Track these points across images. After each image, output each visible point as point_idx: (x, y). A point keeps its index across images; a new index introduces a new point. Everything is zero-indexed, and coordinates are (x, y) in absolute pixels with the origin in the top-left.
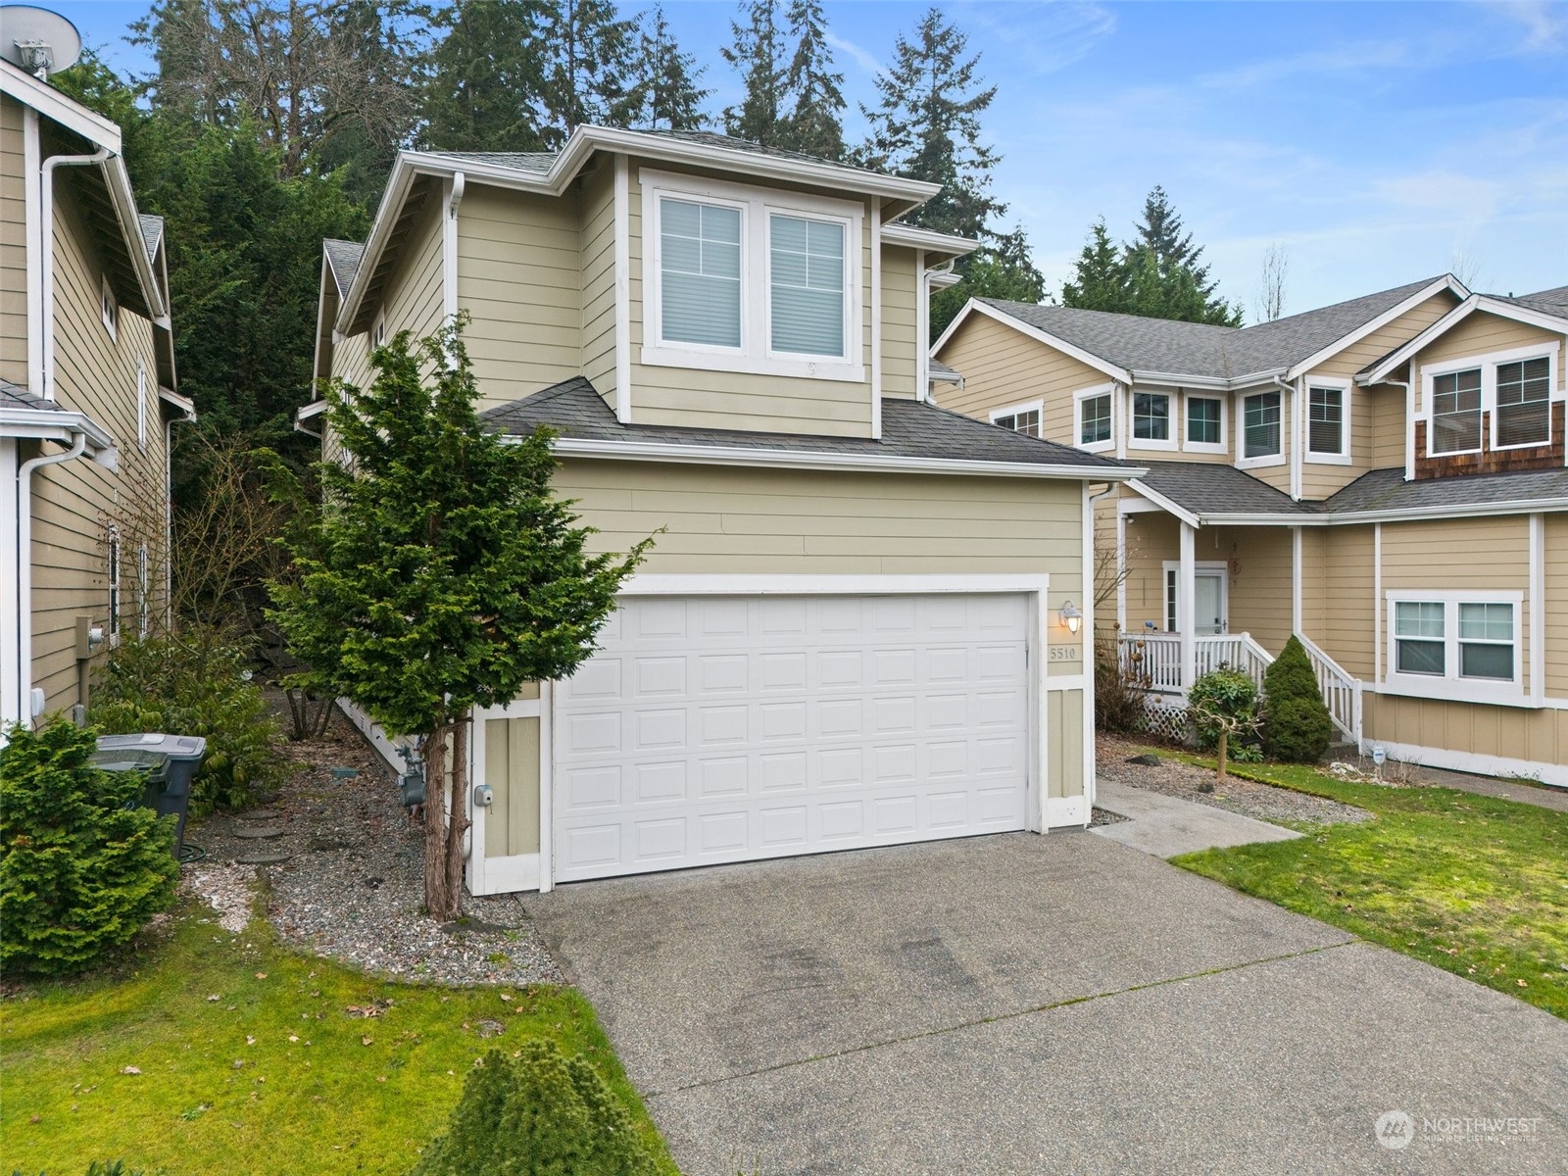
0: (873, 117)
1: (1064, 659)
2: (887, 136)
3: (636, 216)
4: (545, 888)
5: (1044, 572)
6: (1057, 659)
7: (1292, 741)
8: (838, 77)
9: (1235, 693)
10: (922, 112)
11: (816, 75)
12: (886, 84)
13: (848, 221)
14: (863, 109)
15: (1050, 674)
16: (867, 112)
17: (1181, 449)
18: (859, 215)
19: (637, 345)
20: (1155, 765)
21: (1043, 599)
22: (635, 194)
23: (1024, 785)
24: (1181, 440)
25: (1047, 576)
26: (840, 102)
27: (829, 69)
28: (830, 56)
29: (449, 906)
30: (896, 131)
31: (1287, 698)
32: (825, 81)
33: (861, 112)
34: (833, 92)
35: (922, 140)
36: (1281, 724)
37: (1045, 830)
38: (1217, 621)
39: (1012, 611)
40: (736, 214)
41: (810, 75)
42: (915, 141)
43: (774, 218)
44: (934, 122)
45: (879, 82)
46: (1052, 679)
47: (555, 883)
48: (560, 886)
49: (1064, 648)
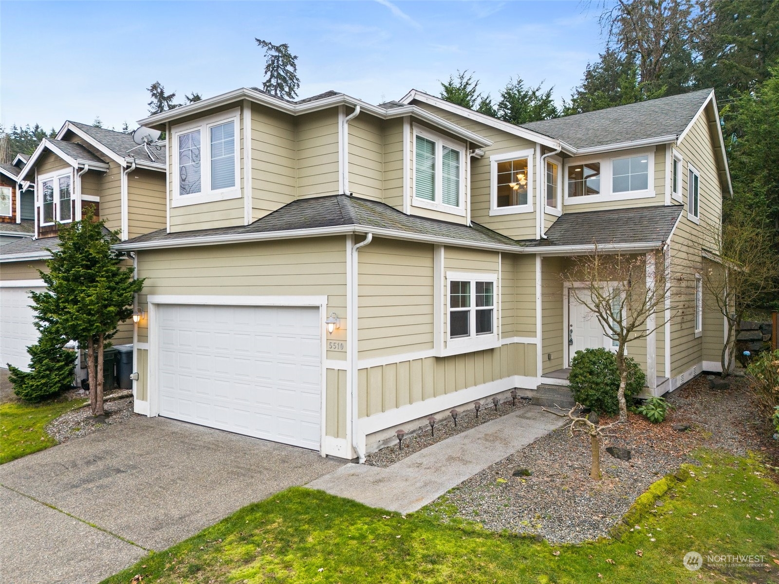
1: (336, 350)
4: (148, 416)
5: (325, 295)
6: (332, 349)
13: (235, 118)
18: (238, 113)
19: (172, 200)
22: (171, 138)
25: (327, 296)
37: (323, 454)
43: (212, 129)
46: (328, 361)
47: (159, 416)
48: (160, 418)
49: (337, 342)
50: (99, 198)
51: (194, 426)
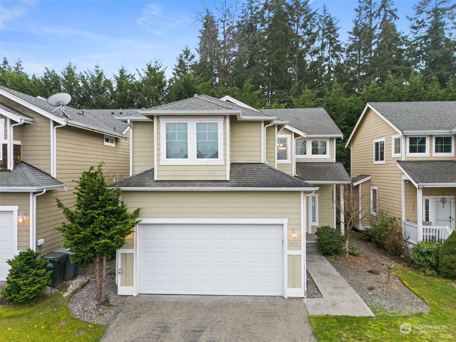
0: (411, 19)
1: (294, 245)
2: (416, 25)
3: (158, 128)
4: (135, 295)
5: (287, 218)
6: (291, 245)
7: (447, 271)
8: (395, 10)
9: (425, 250)
10: (432, 13)
11: (388, 11)
12: (418, 7)
13: (219, 122)
14: (408, 17)
15: (288, 249)
16: (409, 18)
17: (431, 156)
18: (222, 119)
19: (159, 160)
20: (376, 274)
21: (286, 227)
22: (158, 123)
23: (282, 282)
24: (431, 152)
25: (288, 219)
26: (396, 17)
27: (392, 8)
28: (393, 3)
29: (100, 299)
30: (420, 23)
31: (447, 254)
32: (391, 12)
33: (407, 18)
34: (394, 15)
35: (430, 24)
36: (443, 264)
37: (286, 297)
38: (450, 217)
39: (275, 230)
40: (186, 124)
41: (386, 11)
42: (428, 25)
43: (197, 124)
44: (436, 17)
45: (414, 7)
46: (289, 251)
47: (139, 294)
48: (140, 295)
49: (294, 242)
50: (20, 142)
51: (180, 296)
